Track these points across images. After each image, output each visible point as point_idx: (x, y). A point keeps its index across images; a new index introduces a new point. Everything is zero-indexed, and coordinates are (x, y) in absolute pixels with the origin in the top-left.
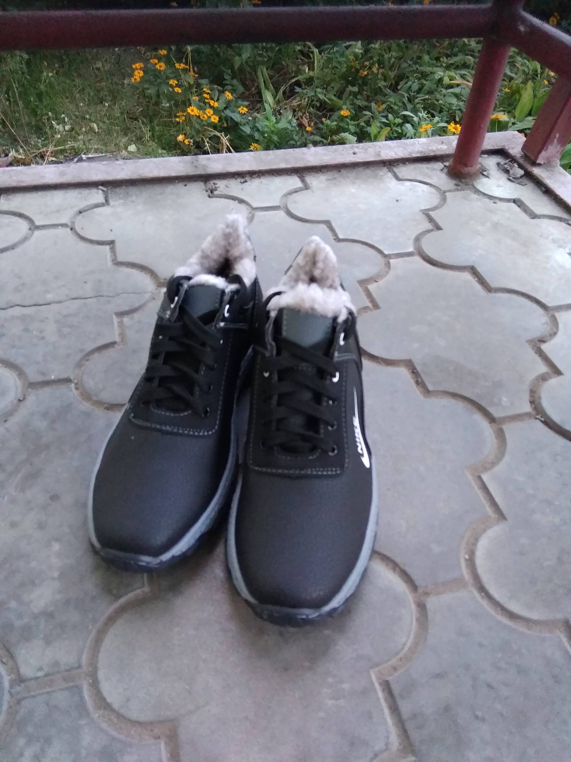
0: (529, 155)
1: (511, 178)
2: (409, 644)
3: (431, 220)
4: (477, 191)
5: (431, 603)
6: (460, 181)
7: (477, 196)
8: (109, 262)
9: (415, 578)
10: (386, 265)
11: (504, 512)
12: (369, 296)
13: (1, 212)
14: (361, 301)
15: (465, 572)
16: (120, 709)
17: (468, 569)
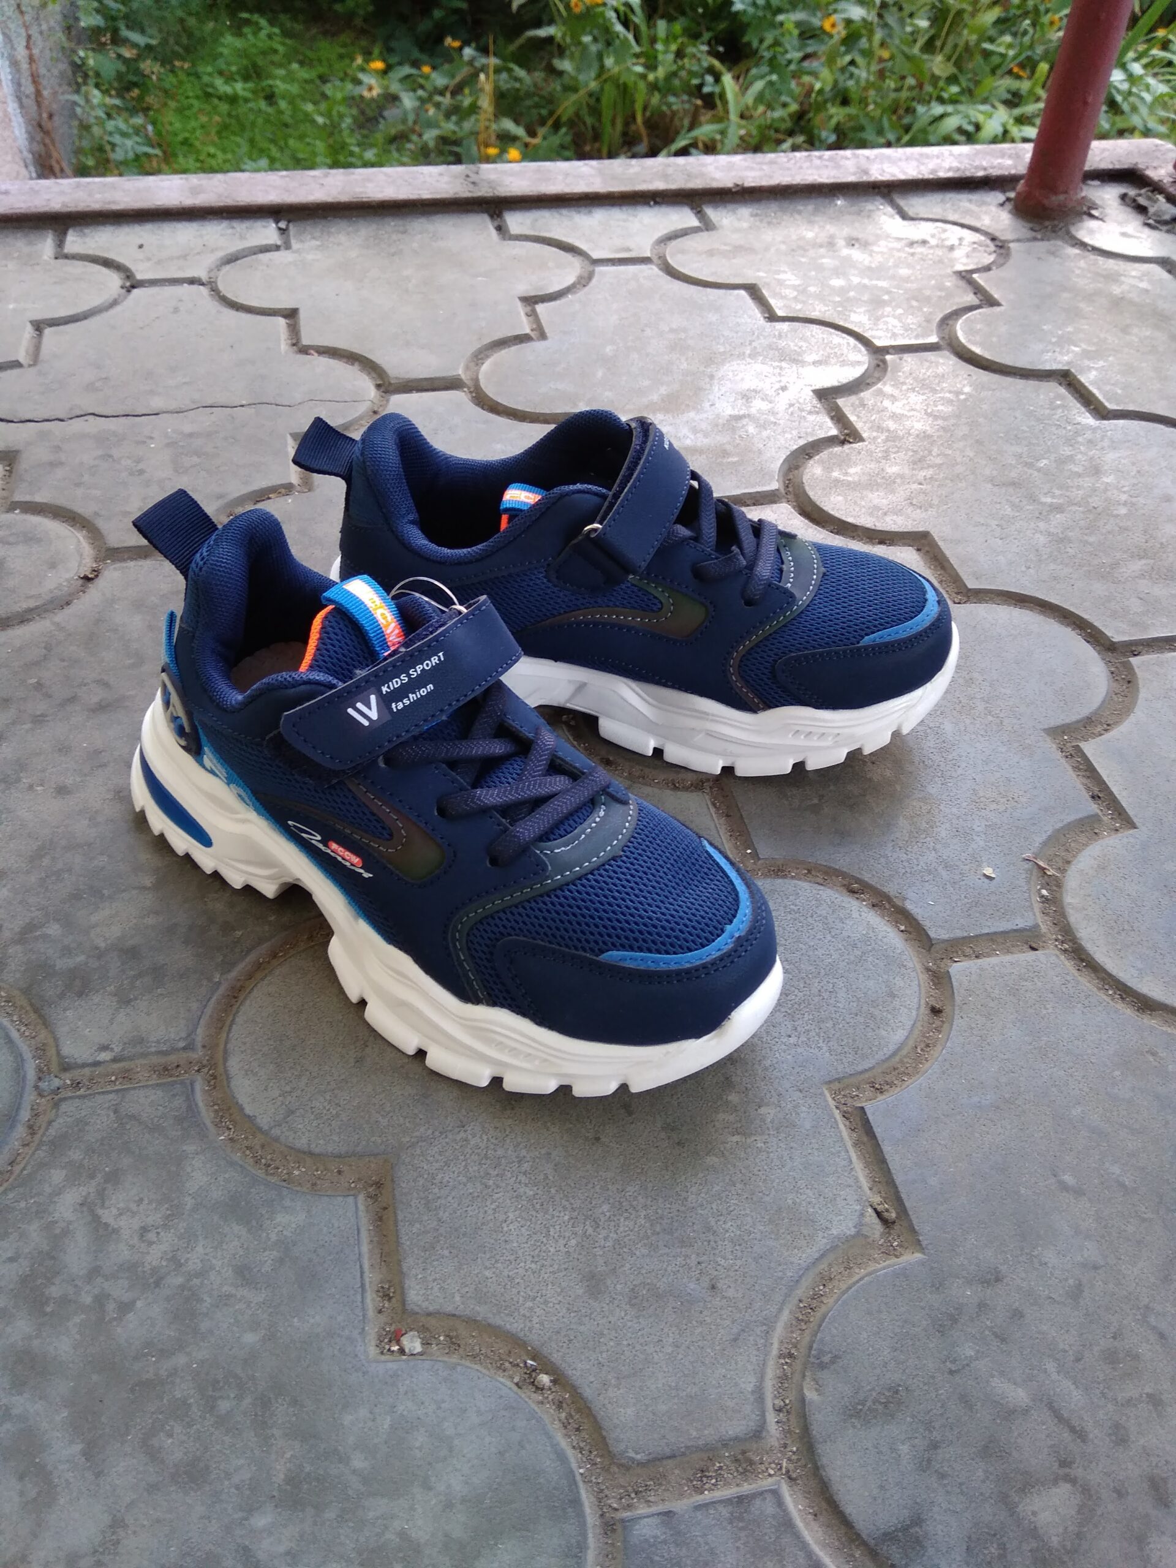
1: (1151, 221)
3: (976, 288)
4: (1078, 243)
5: (960, 972)
6: (1043, 224)
7: (1076, 251)
8: (284, 346)
9: (926, 924)
10: (878, 366)
11: (1131, 812)
12: (839, 417)
13: (67, 257)
14: (821, 427)
15: (1040, 919)
16: (271, 1128)
17: (1047, 914)
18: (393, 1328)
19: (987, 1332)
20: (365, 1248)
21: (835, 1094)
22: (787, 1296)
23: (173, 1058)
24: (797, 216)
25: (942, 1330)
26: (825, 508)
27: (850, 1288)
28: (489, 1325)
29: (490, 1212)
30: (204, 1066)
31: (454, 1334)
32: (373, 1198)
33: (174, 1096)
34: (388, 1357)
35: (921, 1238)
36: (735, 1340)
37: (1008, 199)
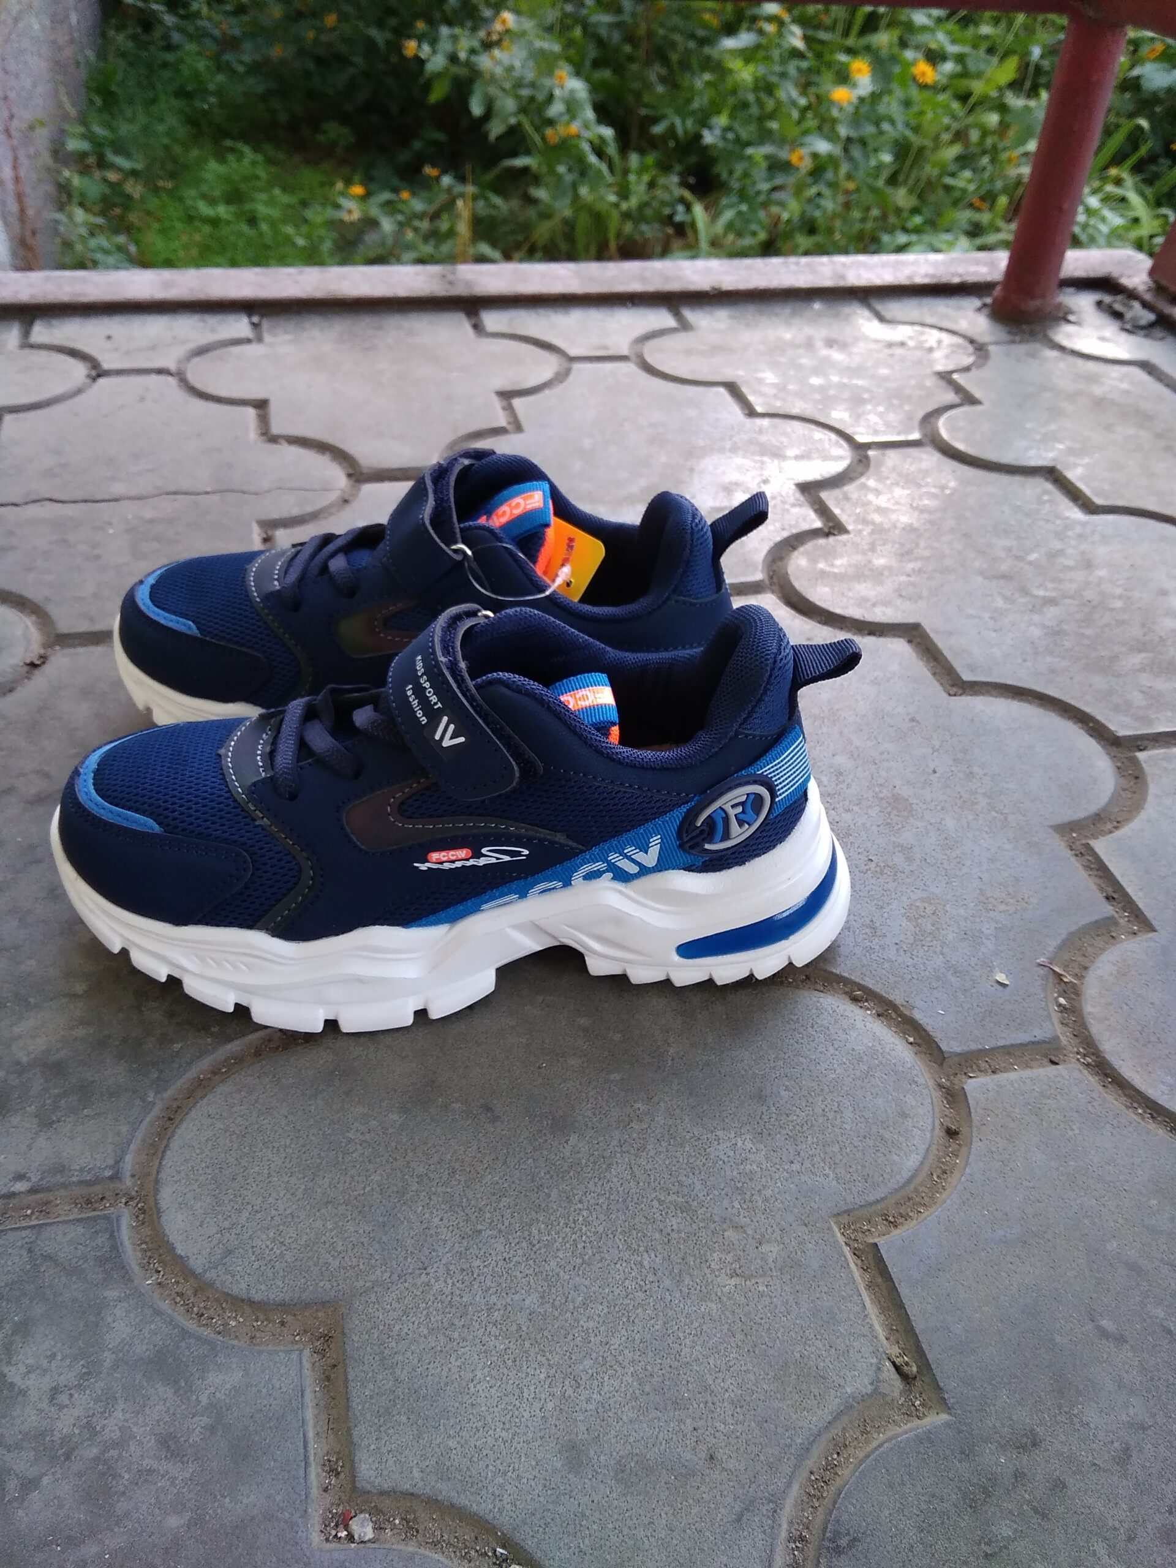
0: (1164, 282)
1: (1128, 327)
3: (955, 387)
4: (1056, 346)
5: (977, 1088)
6: (1020, 328)
7: (1053, 354)
8: (252, 433)
9: (938, 1036)
10: (860, 461)
11: (1149, 914)
12: (823, 510)
13: (32, 346)
14: (805, 519)
15: (1059, 1030)
16: (205, 1271)
17: (1066, 1025)
18: (340, 1510)
19: (1025, 1507)
20: (310, 1414)
21: (844, 1228)
22: (796, 1467)
23: (98, 1189)
24: (774, 319)
25: (973, 1506)
26: (811, 599)
27: (867, 1456)
28: (452, 1505)
29: (455, 1370)
30: (132, 1198)
31: (411, 1517)
32: (320, 1353)
33: (96, 1232)
34: (333, 1545)
35: (946, 1396)
36: (739, 1520)
37: (985, 305)
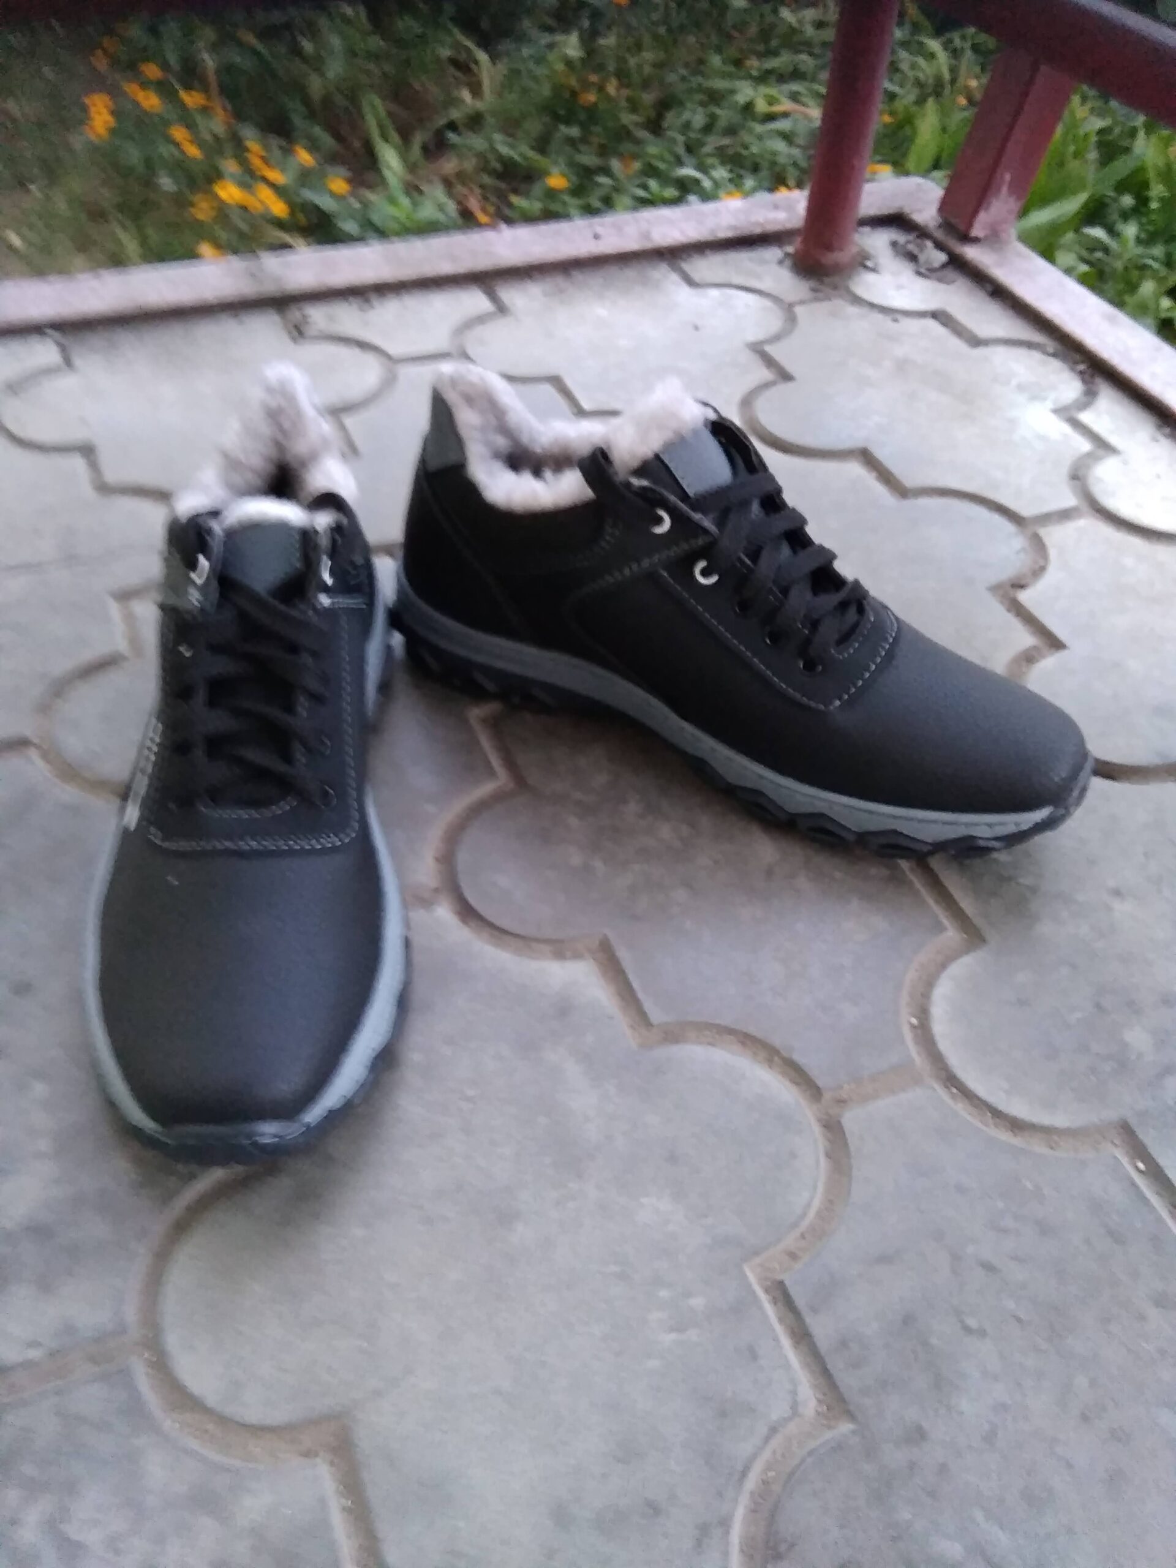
0: (953, 221)
1: (923, 270)
2: (816, 1203)
3: (769, 362)
4: (857, 300)
5: (851, 1119)
6: (822, 282)
7: (858, 309)
9: (814, 1073)
15: (913, 1049)
16: (223, 1407)
17: (919, 1045)
19: (920, 1493)
24: (587, 291)
25: (880, 1499)
33: (112, 1387)
35: (850, 1407)
37: (787, 255)
